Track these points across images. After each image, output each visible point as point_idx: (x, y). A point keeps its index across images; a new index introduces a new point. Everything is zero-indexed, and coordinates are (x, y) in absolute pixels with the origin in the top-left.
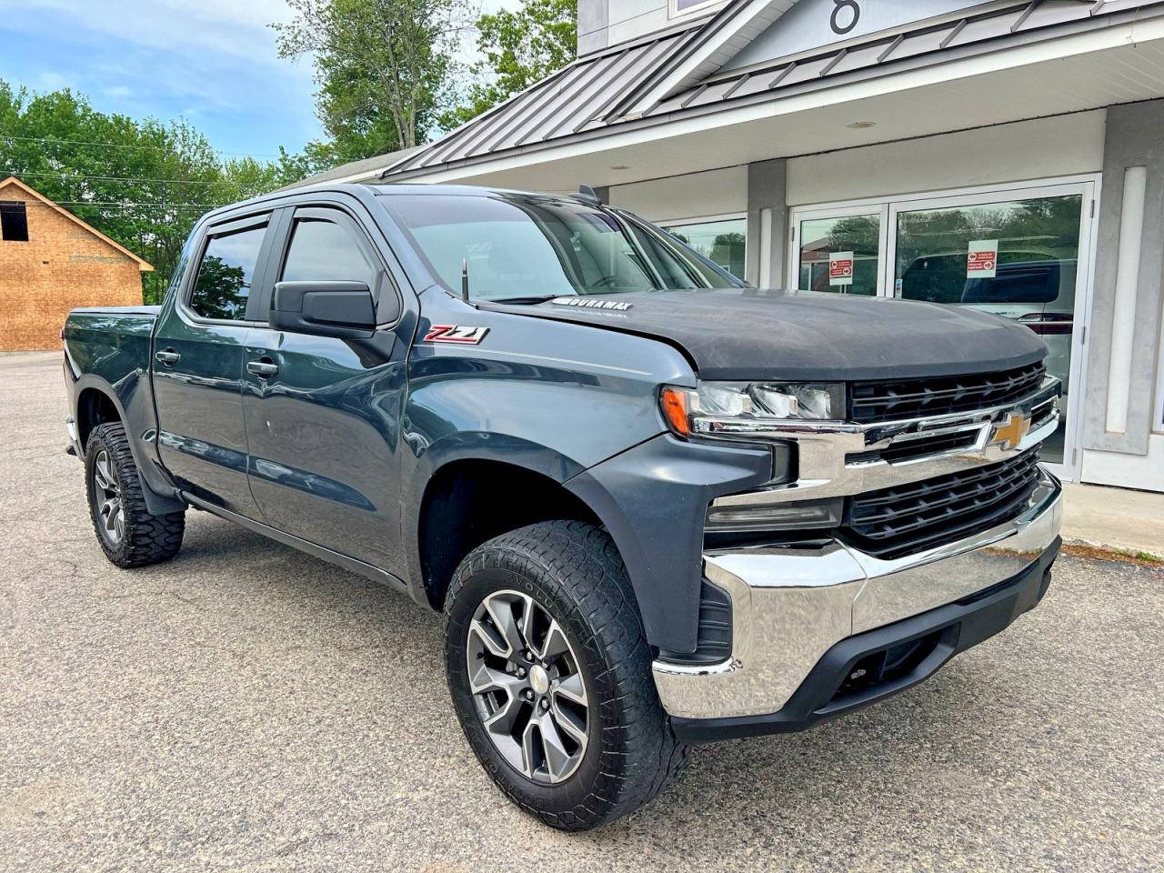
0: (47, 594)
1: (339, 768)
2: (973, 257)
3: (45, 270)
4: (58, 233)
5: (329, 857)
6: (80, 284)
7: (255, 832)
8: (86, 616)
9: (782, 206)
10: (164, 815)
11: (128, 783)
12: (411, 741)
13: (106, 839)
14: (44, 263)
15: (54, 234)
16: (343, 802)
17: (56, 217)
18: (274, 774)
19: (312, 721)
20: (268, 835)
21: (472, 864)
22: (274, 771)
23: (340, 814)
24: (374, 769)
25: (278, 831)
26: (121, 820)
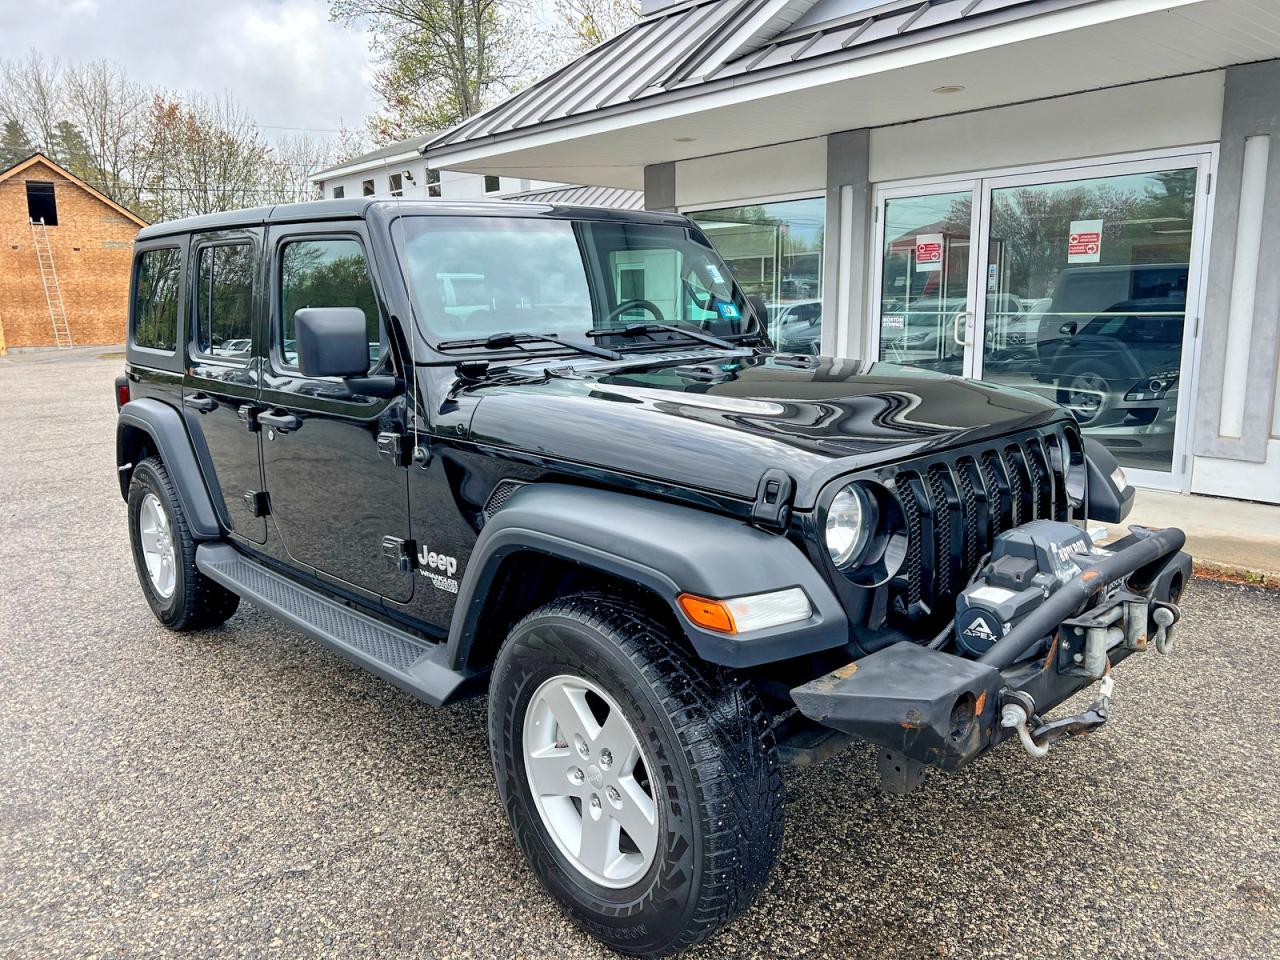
1: (318, 799)
2: (1074, 239)
3: (76, 258)
4: (90, 216)
6: (115, 273)
7: (213, 868)
9: (865, 183)
10: (119, 847)
11: (85, 812)
12: (401, 771)
13: (51, 872)
14: (75, 249)
15: (85, 218)
16: (316, 836)
17: (87, 199)
18: (245, 805)
19: (296, 747)
20: (228, 871)
22: (244, 801)
23: (310, 848)
24: (355, 800)
25: (239, 867)
26: (71, 852)
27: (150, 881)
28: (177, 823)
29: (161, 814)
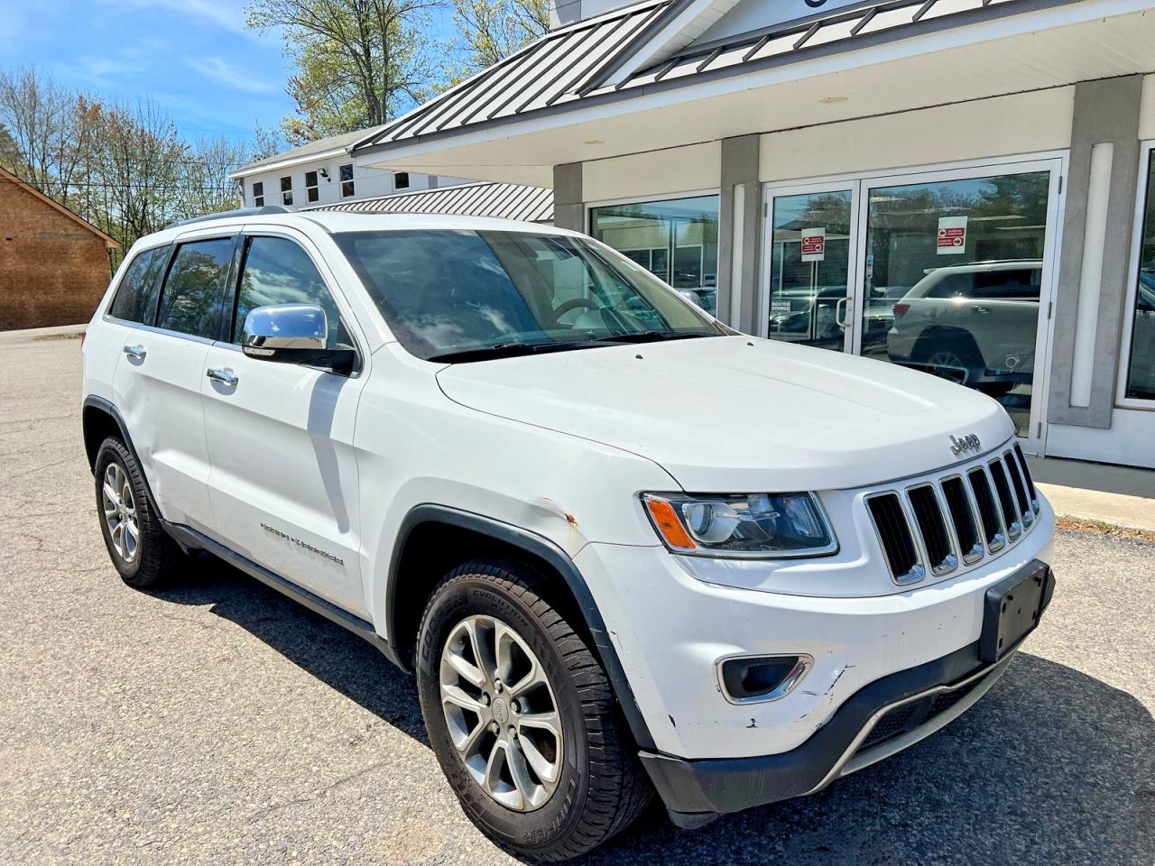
0: (12, 568)
1: (311, 736)
2: (942, 233)
3: (9, 247)
4: (22, 209)
5: (300, 822)
6: (45, 261)
7: (224, 800)
8: (51, 590)
9: (755, 183)
10: (132, 783)
11: (94, 753)
13: (72, 808)
14: (8, 239)
15: (17, 210)
16: (315, 769)
17: (19, 193)
18: (244, 743)
19: (283, 690)
20: (239, 802)
21: (444, 827)
22: (243, 740)
23: (311, 780)
24: (346, 736)
25: (248, 798)
26: (88, 789)
27: (167, 813)
28: (184, 760)
29: (167, 753)
